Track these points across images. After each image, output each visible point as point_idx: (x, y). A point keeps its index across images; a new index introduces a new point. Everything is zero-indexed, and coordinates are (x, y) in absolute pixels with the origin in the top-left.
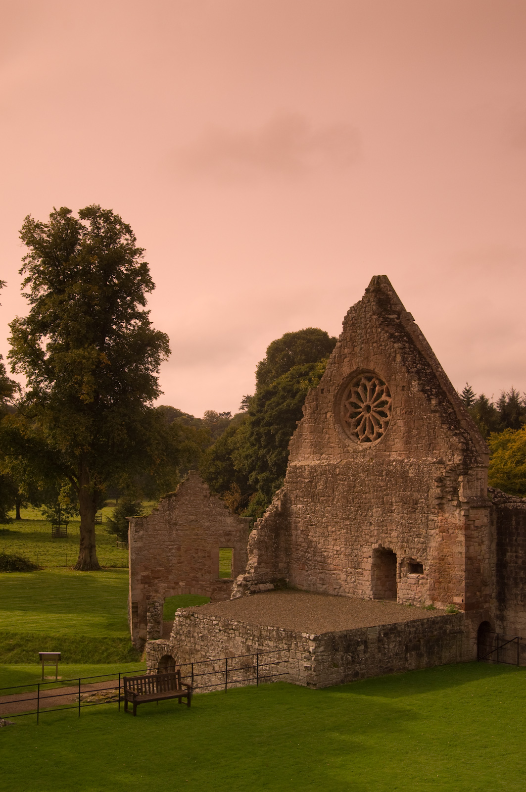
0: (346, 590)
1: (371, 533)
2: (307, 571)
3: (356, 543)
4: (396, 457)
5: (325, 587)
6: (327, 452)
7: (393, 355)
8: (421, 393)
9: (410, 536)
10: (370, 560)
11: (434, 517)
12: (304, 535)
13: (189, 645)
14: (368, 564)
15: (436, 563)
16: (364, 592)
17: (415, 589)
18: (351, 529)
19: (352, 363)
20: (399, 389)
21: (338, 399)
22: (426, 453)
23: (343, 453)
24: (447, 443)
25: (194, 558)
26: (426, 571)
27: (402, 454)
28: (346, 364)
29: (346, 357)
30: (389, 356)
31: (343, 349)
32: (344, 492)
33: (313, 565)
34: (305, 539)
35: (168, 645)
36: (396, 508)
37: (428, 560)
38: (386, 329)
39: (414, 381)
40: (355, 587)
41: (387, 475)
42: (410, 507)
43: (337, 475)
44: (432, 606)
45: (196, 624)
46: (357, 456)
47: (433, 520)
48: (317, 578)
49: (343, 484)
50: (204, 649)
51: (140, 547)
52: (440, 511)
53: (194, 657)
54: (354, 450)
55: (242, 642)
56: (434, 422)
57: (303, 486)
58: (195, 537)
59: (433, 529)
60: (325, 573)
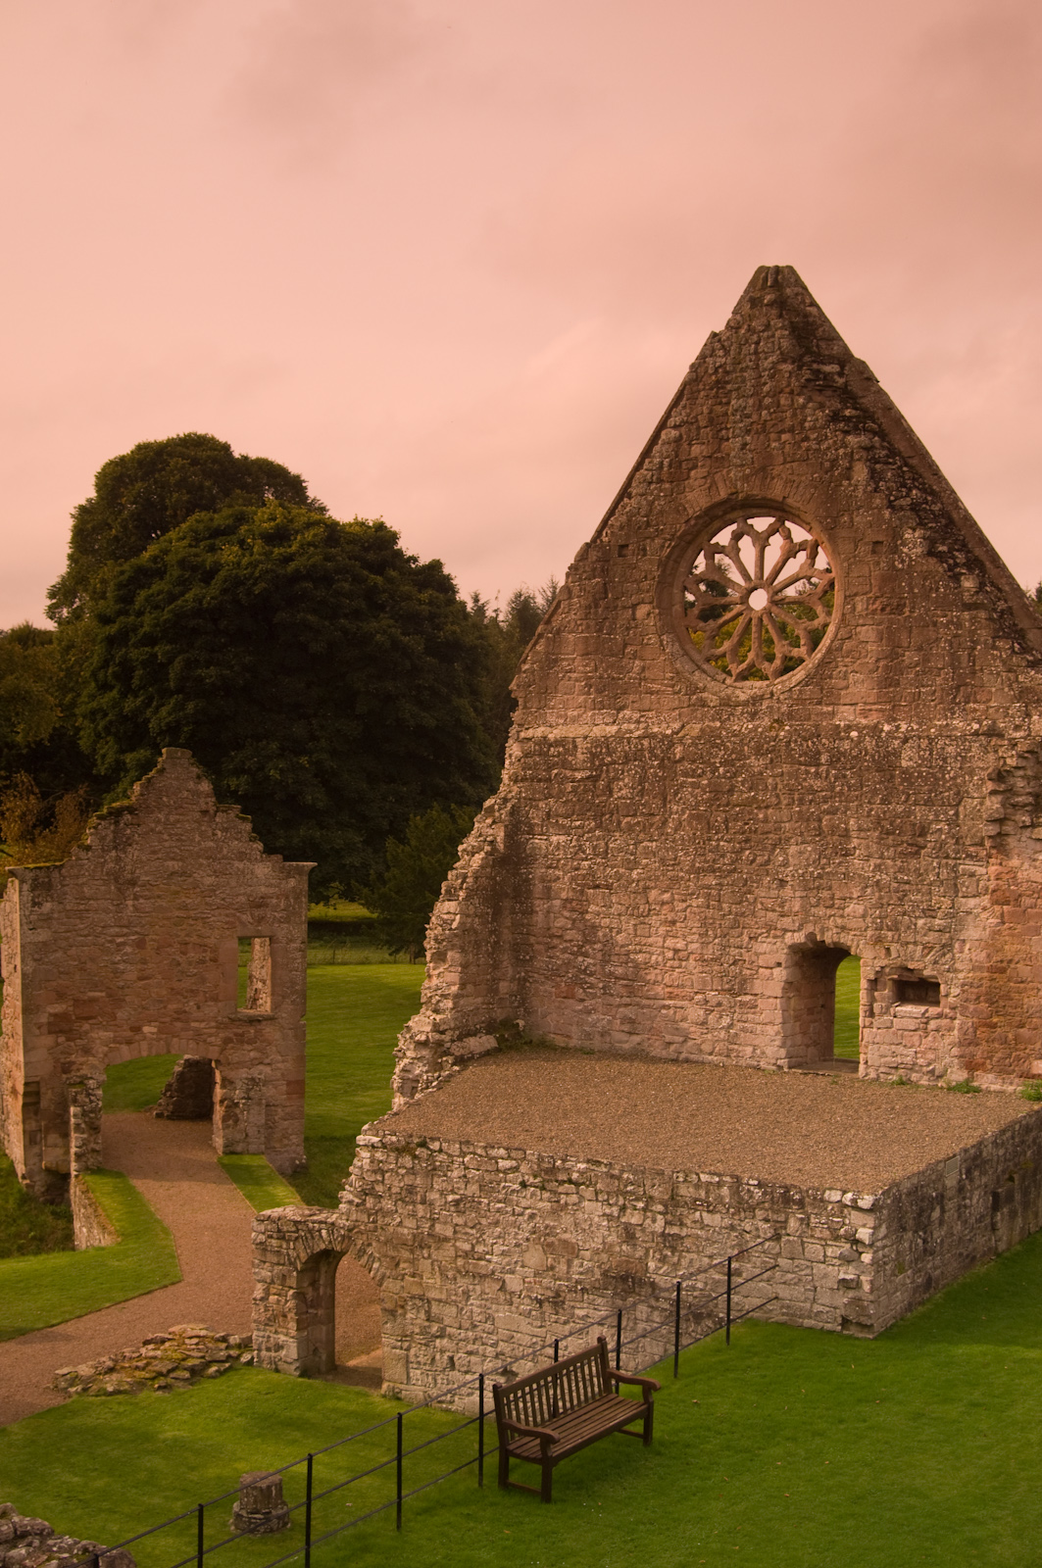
0: (703, 1047)
1: (783, 907)
2: (583, 1000)
3: (735, 932)
4: (851, 718)
5: (636, 1039)
6: (635, 705)
7: (845, 463)
8: (932, 560)
9: (904, 914)
10: (780, 974)
11: (975, 868)
12: (573, 910)
13: (410, 1223)
14: (772, 982)
15: (982, 979)
16: (758, 1052)
17: (917, 1044)
18: (719, 895)
19: (714, 483)
20: (863, 549)
21: (668, 572)
22: (944, 709)
23: (689, 706)
24: (1010, 686)
25: (179, 964)
26: (951, 999)
27: (870, 710)
28: (697, 483)
29: (695, 467)
30: (832, 466)
31: (685, 446)
32: (698, 804)
33: (601, 985)
34: (574, 921)
35: (333, 1224)
36: (859, 845)
37: (956, 971)
38: (819, 398)
39: (910, 531)
40: (732, 1040)
41: (831, 763)
42: (902, 842)
43: (680, 761)
44: (967, 1081)
45: (434, 1169)
46: (733, 714)
47: (972, 875)
48: (614, 1017)
49: (694, 786)
50: (466, 1233)
51: (45, 943)
52: (994, 851)
53: (429, 1256)
54: (721, 699)
55: (609, 1217)
56: (972, 633)
57: (570, 789)
58: (182, 914)
59: (974, 896)
60: (638, 1005)
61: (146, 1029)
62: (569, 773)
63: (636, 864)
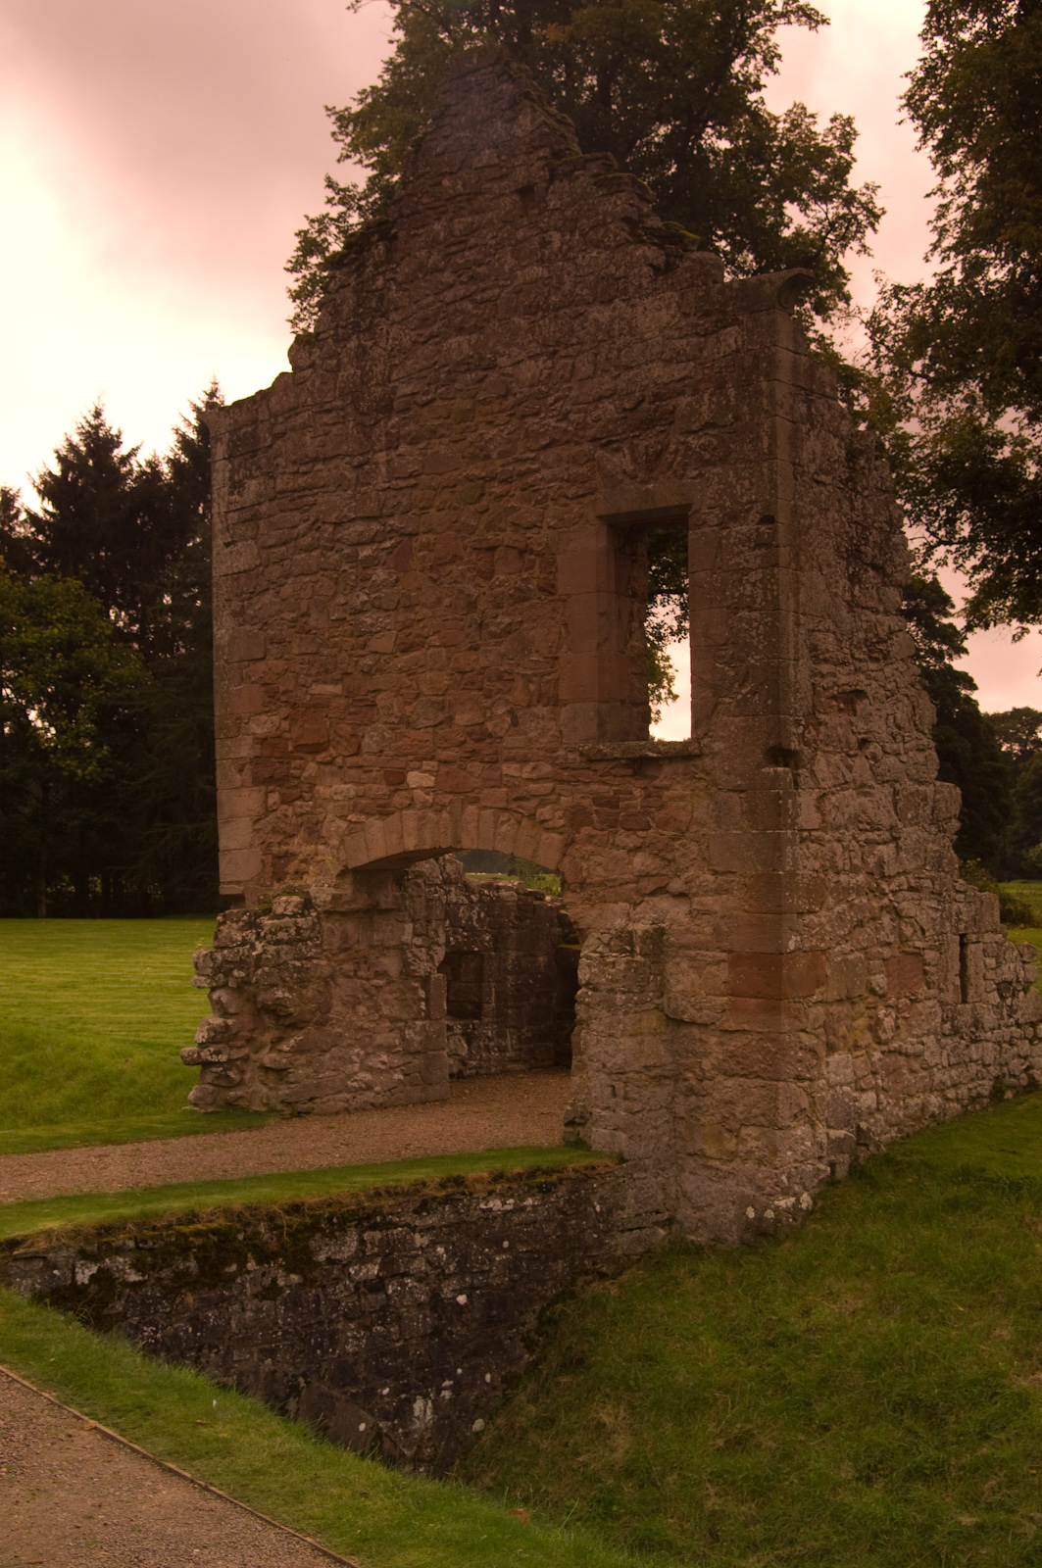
61: (414, 778)
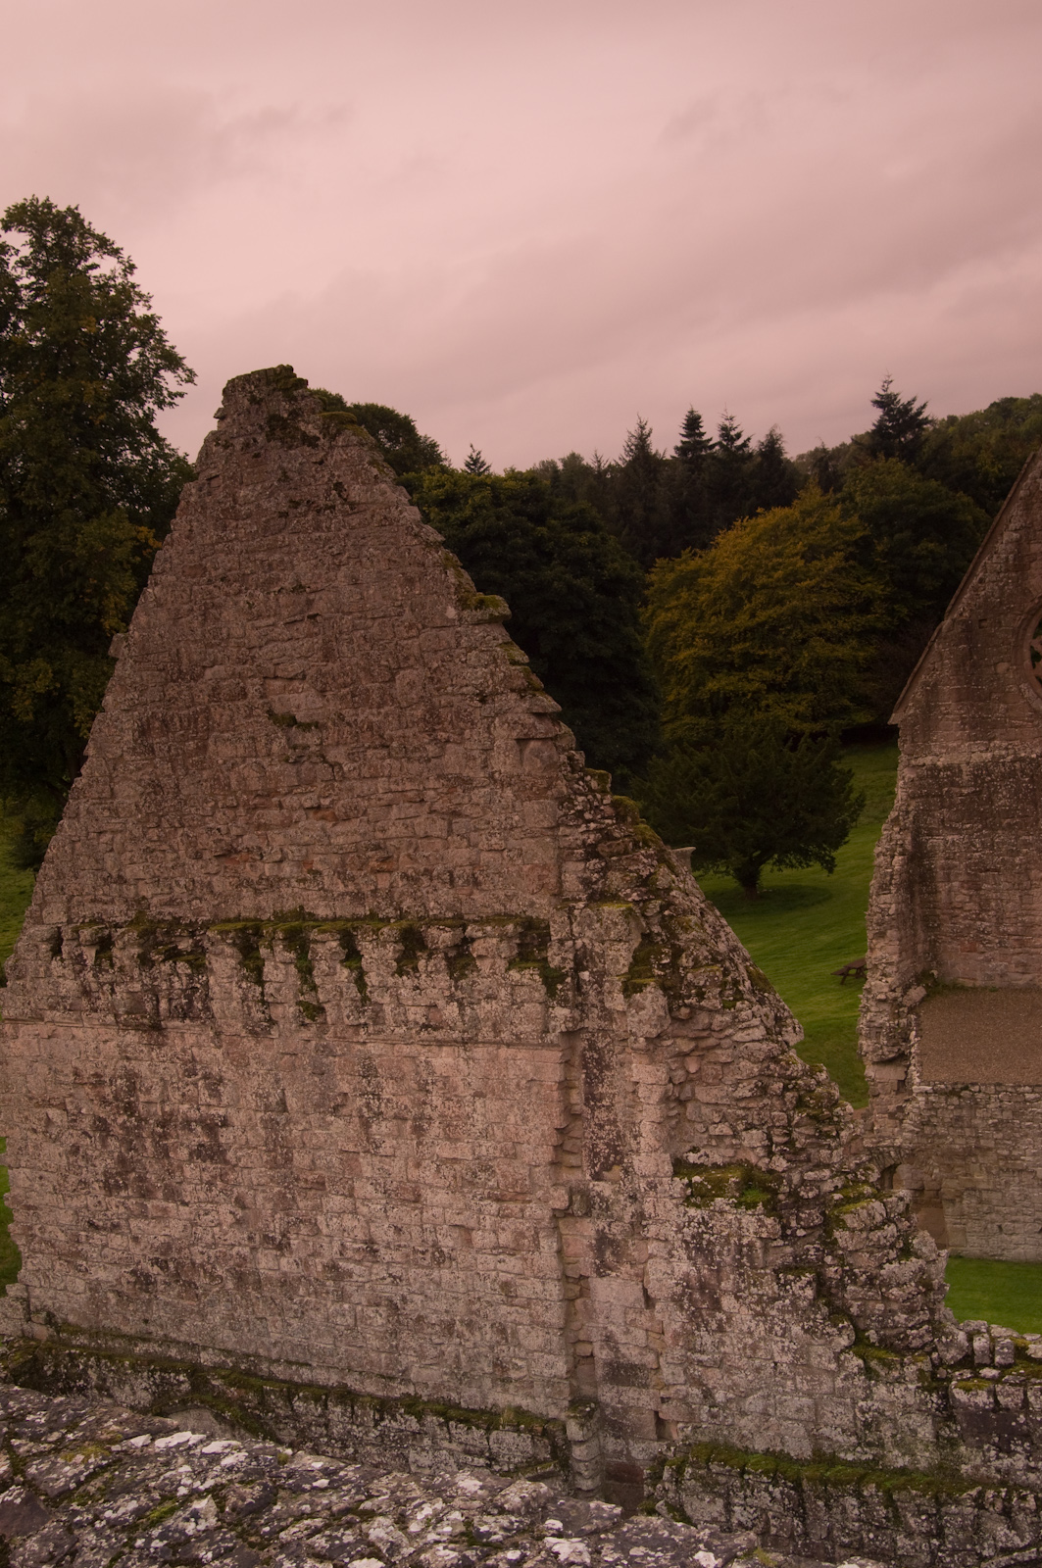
2: (983, 953)
5: (1028, 977)
6: (1003, 736)
12: (969, 889)
13: (960, 1141)
21: (1020, 637)
31: (1025, 545)
33: (997, 941)
34: (971, 896)
35: (899, 1147)
45: (976, 1104)
48: (1010, 963)
50: (1004, 1144)
57: (959, 801)
60: (1027, 952)
62: (957, 790)
63: (1018, 853)
